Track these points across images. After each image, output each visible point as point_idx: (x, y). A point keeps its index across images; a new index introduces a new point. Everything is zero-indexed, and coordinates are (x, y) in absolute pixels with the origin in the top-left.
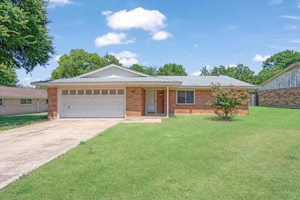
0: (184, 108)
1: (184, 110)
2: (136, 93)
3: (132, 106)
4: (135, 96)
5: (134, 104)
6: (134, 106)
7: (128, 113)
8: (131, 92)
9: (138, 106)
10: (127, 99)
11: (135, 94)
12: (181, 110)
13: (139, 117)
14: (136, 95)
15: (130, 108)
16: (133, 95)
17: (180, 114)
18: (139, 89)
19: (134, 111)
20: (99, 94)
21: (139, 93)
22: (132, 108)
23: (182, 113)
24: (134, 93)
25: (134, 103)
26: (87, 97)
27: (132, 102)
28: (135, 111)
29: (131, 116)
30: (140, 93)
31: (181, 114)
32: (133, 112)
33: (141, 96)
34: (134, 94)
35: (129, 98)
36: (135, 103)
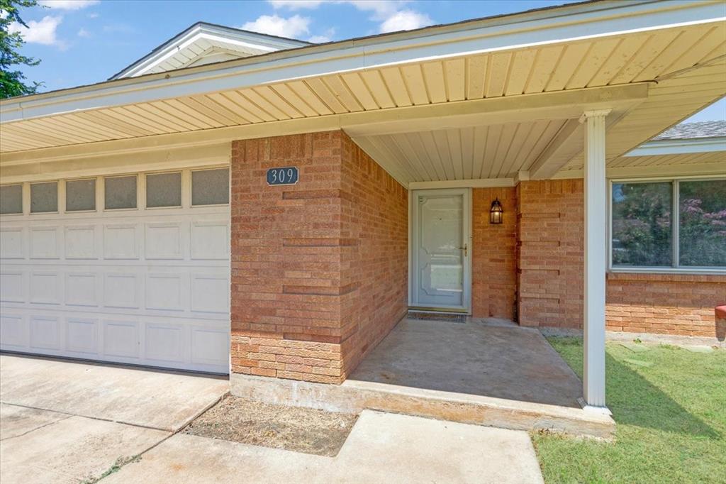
0: (662, 300)
1: (666, 310)
2: (299, 186)
3: (273, 297)
4: (292, 210)
5: (290, 274)
6: (288, 290)
7: (246, 348)
8: (263, 180)
9: (317, 292)
10: (235, 236)
11: (298, 196)
12: (640, 311)
13: (324, 389)
14: (299, 203)
15: (259, 312)
16: (281, 203)
17: (635, 336)
18: (328, 152)
19: (285, 336)
20: (93, 208)
21: (324, 185)
22: (272, 312)
23: (648, 329)
24: (290, 187)
25: (285, 266)
26: (35, 230)
27: (273, 257)
28: (295, 336)
29: (267, 372)
30: (335, 181)
31: (644, 336)
32: (279, 343)
33: (336, 206)
34: (285, 196)
35: (254, 227)
36: (296, 266)
